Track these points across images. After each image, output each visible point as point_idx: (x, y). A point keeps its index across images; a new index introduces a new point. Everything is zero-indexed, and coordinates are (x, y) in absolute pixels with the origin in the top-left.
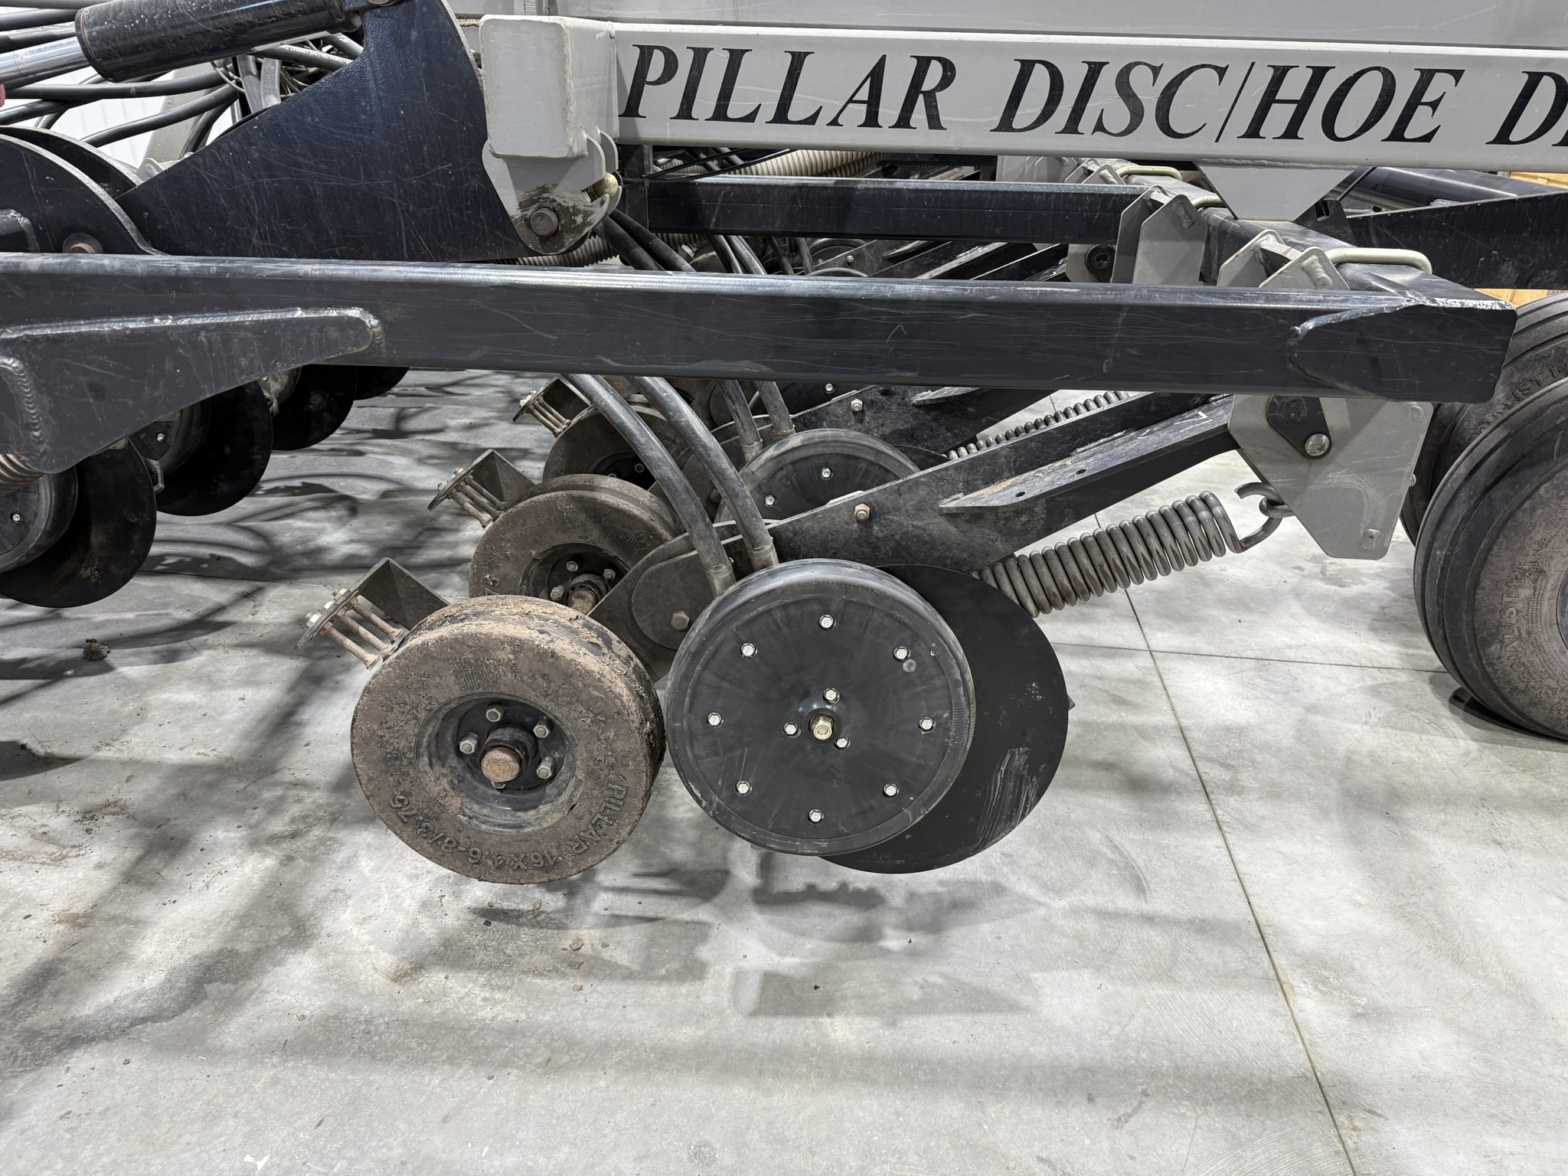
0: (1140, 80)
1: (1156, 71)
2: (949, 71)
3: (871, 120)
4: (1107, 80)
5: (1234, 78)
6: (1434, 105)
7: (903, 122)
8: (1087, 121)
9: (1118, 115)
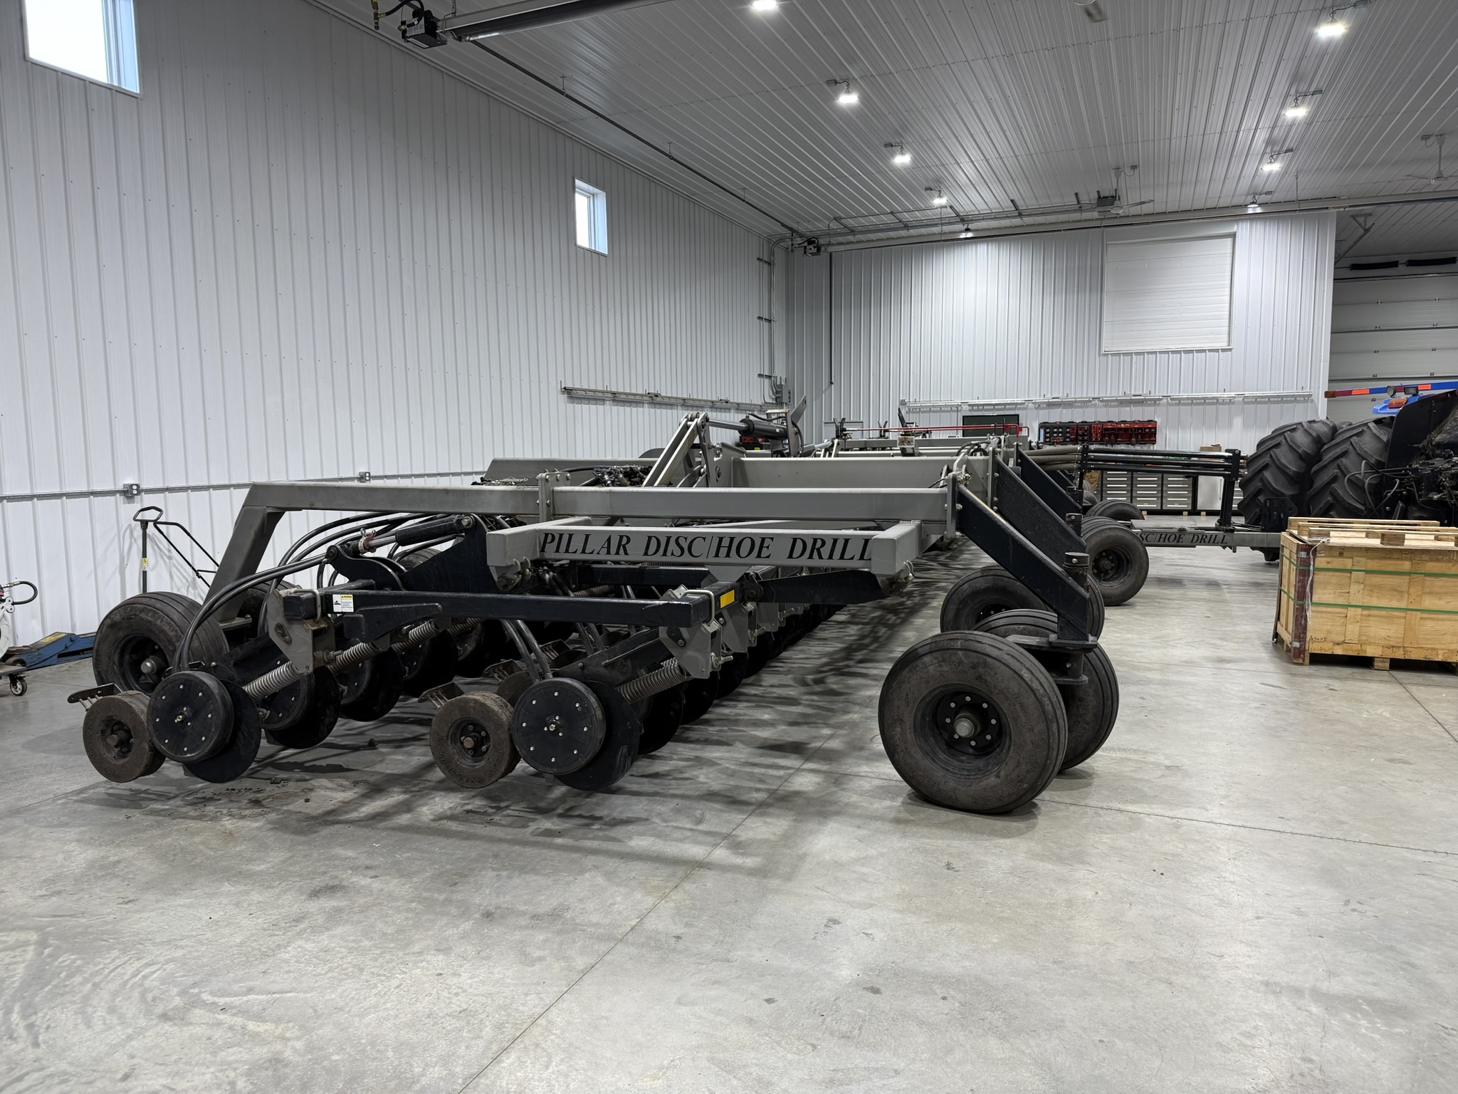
0: (681, 541)
1: (686, 539)
2: (629, 540)
3: (608, 553)
4: (672, 541)
5: (708, 540)
6: (768, 547)
7: (617, 553)
8: (669, 553)
9: (678, 552)
